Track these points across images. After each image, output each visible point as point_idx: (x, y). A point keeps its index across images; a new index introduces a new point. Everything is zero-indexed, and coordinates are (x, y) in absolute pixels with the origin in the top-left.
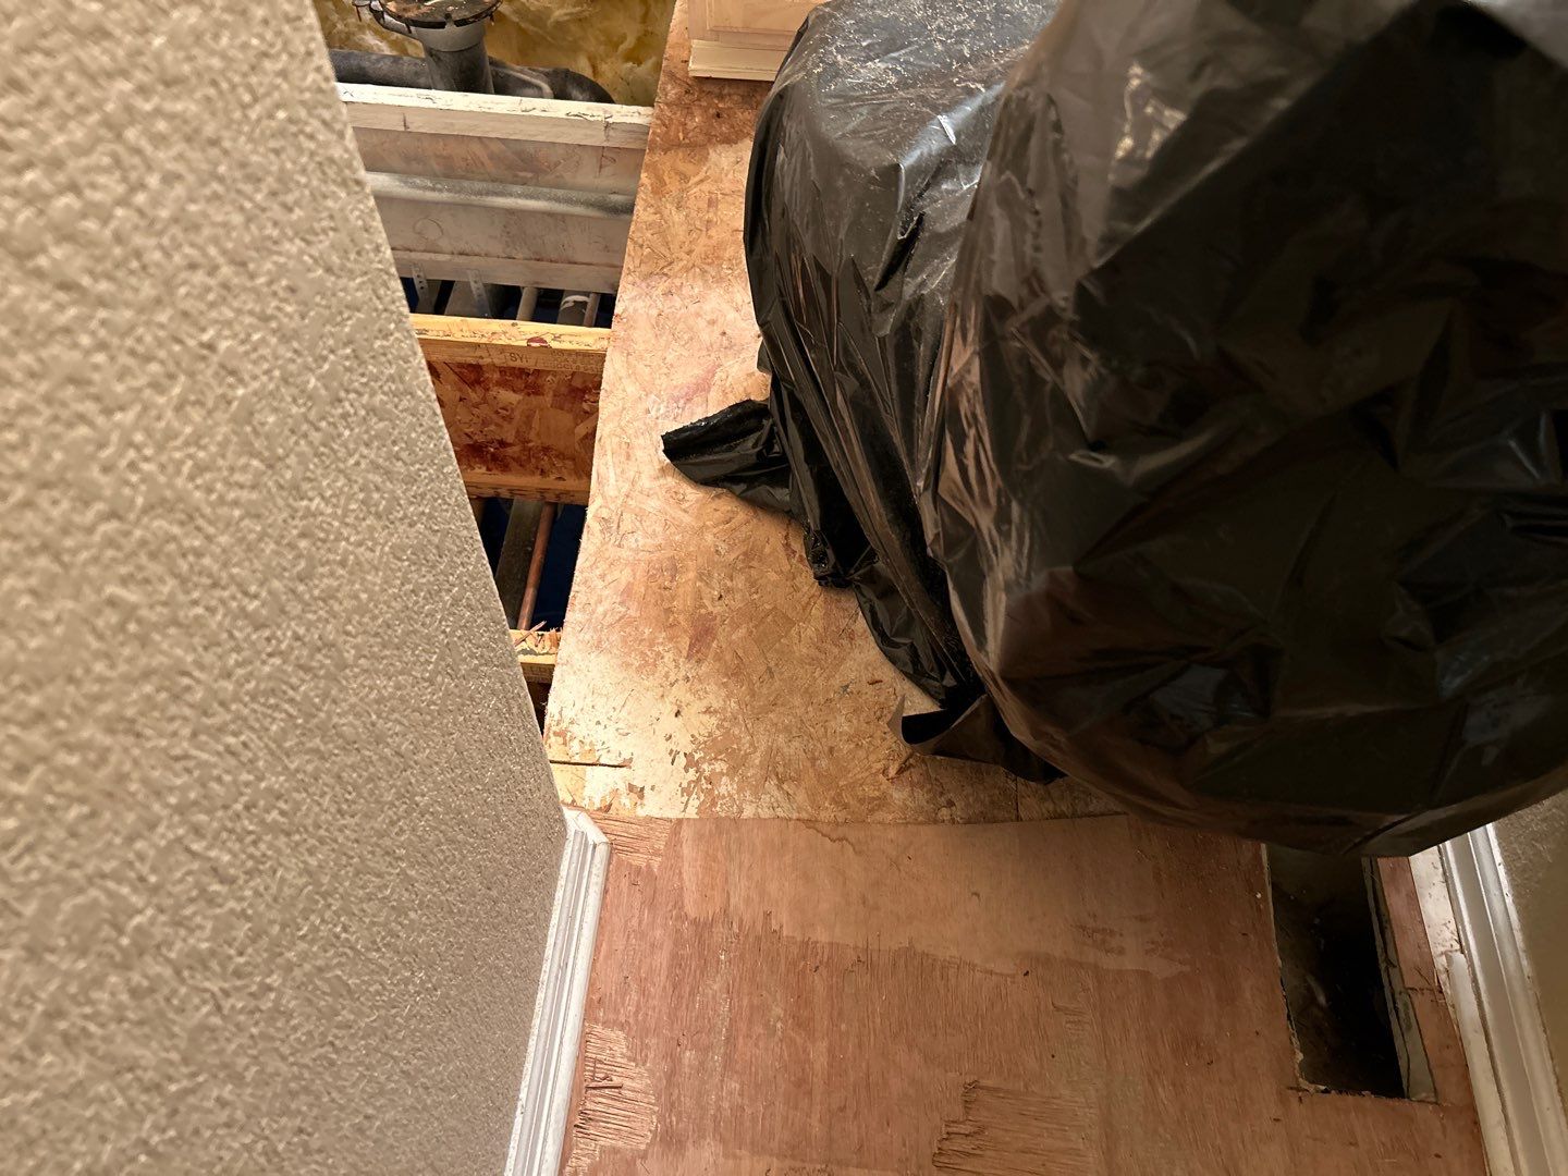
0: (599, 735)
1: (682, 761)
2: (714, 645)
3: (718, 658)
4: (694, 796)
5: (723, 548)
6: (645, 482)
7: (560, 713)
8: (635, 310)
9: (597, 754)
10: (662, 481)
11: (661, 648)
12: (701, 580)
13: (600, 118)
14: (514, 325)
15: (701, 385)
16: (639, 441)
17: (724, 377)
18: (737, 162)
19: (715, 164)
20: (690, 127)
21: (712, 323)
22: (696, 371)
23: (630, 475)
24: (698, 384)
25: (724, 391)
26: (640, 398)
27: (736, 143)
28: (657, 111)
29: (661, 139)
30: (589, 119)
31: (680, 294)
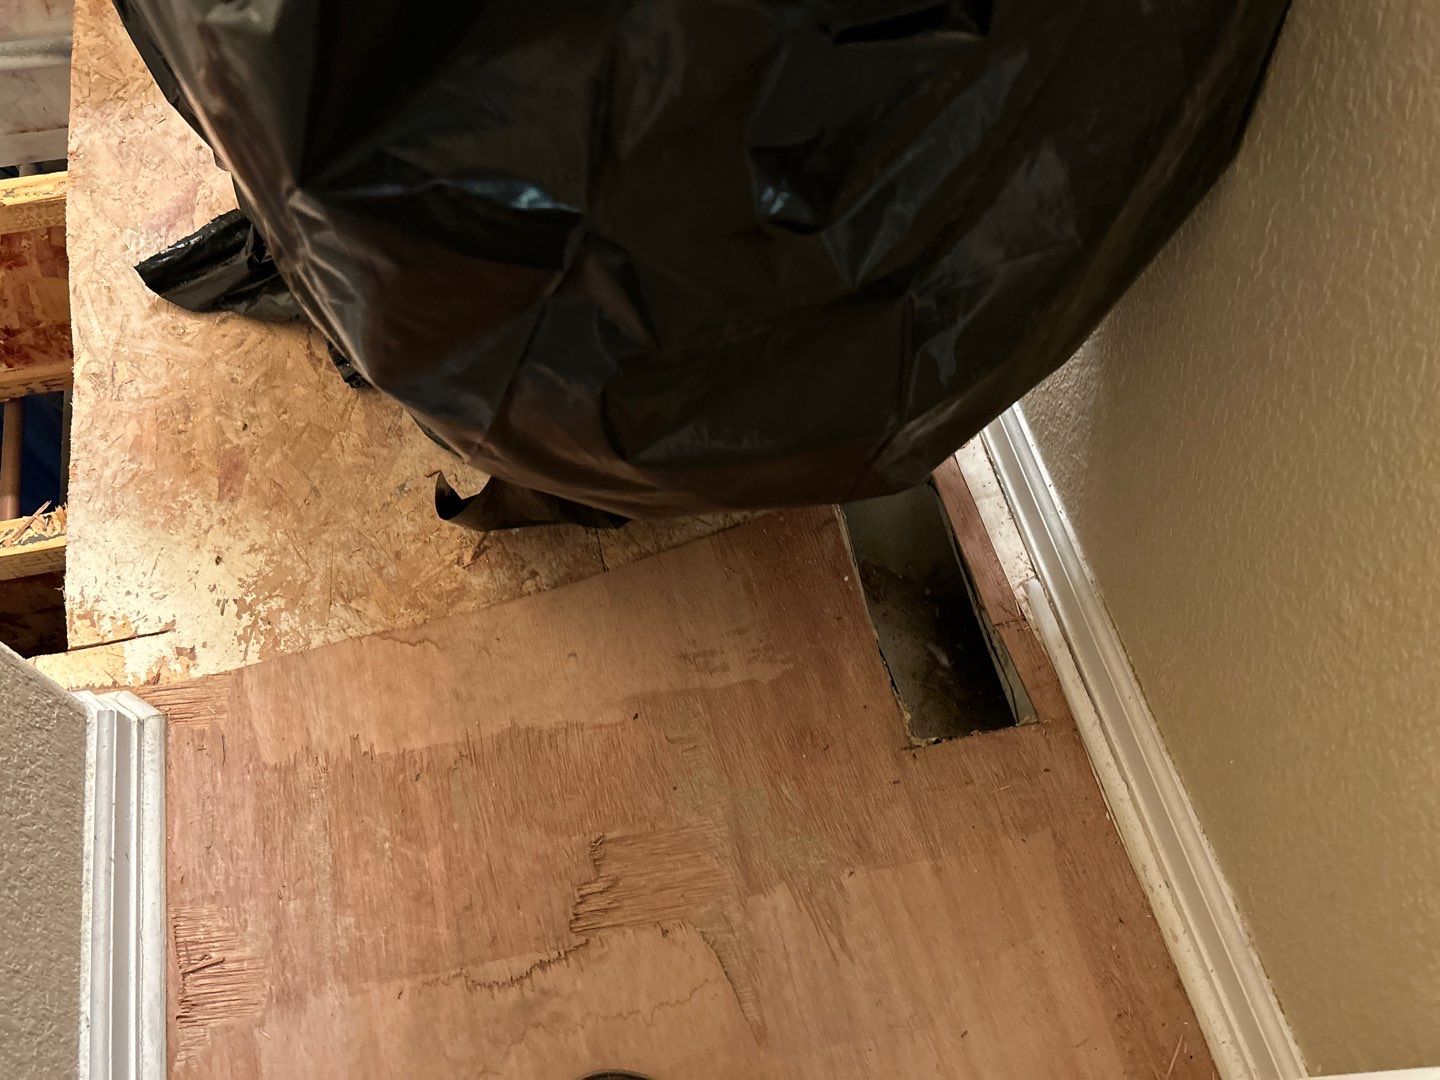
0: (133, 605)
1: (232, 608)
2: (247, 478)
3: (254, 491)
4: (253, 641)
5: (238, 373)
6: (136, 324)
7: (82, 594)
8: (92, 143)
9: (133, 626)
10: (156, 319)
11: (186, 497)
12: (221, 414)
15: (183, 208)
16: (122, 281)
17: (208, 193)
21: (185, 139)
22: (174, 193)
23: (116, 320)
24: (179, 207)
25: (210, 208)
26: (114, 236)
31: (141, 116)
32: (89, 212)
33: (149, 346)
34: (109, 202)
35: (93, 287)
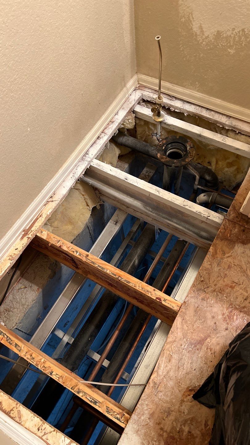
6: (172, 374)
13: (206, 216)
14: (154, 290)
15: (201, 342)
16: (175, 356)
17: (209, 342)
18: (243, 253)
19: (236, 251)
20: (233, 232)
21: (213, 317)
22: (201, 335)
23: (168, 368)
24: (200, 341)
25: (207, 347)
26: (181, 339)
27: (246, 244)
28: (224, 222)
29: (222, 235)
30: (202, 215)
31: (207, 301)
32: (179, 326)
33: (171, 384)
34: (185, 326)
35: (168, 352)
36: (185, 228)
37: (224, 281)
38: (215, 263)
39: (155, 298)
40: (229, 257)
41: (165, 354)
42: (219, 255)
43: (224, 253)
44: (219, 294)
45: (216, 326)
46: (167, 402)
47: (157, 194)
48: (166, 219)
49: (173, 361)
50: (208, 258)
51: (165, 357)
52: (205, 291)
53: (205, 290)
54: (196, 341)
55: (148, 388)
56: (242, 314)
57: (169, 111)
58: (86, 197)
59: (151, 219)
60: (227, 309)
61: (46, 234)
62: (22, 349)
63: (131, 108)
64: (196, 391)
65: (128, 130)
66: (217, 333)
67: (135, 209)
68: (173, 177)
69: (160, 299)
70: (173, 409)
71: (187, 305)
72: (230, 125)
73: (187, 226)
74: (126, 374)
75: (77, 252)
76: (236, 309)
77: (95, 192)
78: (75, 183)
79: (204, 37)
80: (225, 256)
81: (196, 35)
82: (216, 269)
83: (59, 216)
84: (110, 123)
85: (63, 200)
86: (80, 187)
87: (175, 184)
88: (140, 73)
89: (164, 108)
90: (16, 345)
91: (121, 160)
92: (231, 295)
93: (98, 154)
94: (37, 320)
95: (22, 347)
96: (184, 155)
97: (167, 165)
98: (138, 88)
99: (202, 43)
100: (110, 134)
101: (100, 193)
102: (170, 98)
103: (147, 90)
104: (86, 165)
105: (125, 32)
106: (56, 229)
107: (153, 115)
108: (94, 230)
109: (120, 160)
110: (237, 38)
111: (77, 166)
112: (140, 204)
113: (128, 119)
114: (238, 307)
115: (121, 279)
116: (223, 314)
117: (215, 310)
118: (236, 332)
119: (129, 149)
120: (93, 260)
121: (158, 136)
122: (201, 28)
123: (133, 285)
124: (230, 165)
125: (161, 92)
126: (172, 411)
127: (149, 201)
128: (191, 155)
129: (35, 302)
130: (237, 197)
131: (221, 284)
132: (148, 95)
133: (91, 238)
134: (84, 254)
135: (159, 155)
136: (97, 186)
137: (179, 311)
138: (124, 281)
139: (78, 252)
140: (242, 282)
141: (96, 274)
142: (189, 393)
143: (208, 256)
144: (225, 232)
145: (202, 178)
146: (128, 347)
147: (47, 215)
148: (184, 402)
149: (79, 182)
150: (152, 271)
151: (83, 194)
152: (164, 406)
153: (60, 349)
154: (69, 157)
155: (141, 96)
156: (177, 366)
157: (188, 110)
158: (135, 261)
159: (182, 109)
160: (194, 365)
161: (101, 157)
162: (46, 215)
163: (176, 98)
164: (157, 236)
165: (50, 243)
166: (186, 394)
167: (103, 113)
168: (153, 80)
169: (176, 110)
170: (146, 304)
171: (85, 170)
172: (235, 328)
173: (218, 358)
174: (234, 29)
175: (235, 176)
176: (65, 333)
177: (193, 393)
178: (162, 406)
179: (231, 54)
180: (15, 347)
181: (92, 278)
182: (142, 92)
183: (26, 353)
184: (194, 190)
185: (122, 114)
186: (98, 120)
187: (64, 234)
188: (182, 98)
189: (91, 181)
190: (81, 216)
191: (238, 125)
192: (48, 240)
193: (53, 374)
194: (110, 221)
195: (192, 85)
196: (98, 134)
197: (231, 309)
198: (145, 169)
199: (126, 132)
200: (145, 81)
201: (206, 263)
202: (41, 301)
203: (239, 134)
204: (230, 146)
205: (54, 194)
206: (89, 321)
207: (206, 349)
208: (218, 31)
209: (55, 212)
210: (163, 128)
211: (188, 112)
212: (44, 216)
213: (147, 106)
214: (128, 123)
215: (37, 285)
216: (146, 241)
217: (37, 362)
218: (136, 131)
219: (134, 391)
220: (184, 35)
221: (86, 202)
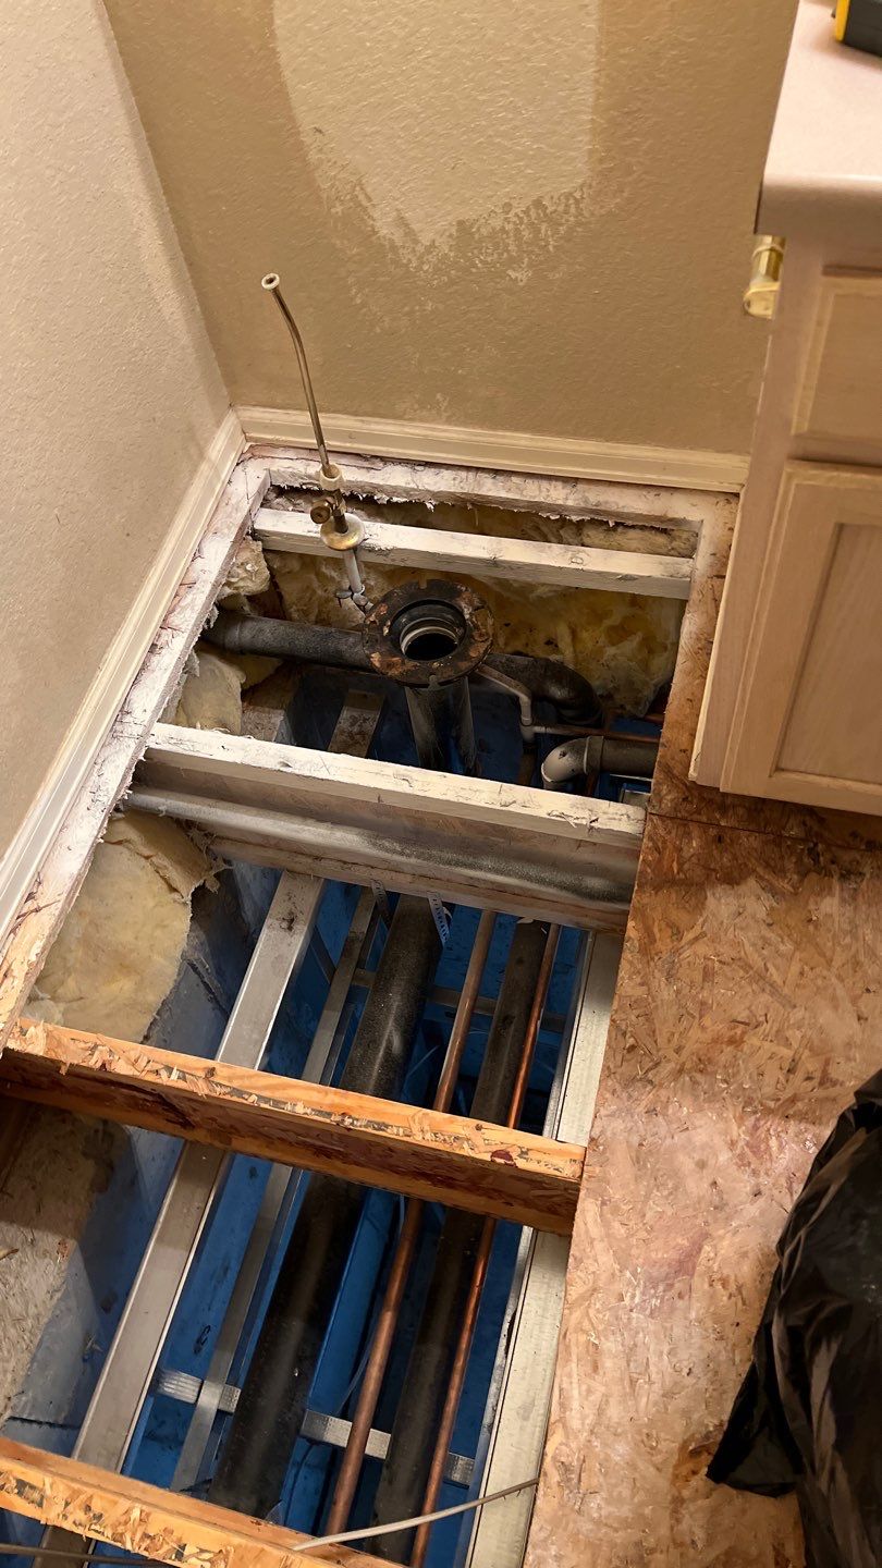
8: (614, 1134)
13: (584, 822)
14: (479, 1128)
15: (685, 1265)
16: (609, 1344)
17: (712, 1255)
18: (740, 914)
19: (714, 915)
20: (686, 854)
21: (702, 1165)
22: (679, 1241)
23: (596, 1397)
24: (680, 1262)
25: (711, 1277)
26: (613, 1275)
27: (738, 884)
28: (649, 828)
29: (653, 871)
30: (572, 821)
31: (665, 1115)
32: (595, 1231)
33: (621, 1451)
34: (616, 1225)
35: (583, 1338)
36: (530, 879)
37: (703, 1028)
38: (657, 974)
39: (487, 1157)
40: (696, 939)
41: (574, 1350)
42: (664, 944)
43: (678, 933)
44: (699, 1077)
45: (720, 1193)
46: (626, 1524)
47: (403, 788)
48: (457, 864)
49: (608, 1363)
50: (631, 963)
51: (574, 1358)
52: (651, 1082)
53: (650, 1075)
54: (666, 1268)
55: (545, 1495)
56: (793, 1126)
57: (371, 505)
58: (161, 860)
59: (409, 878)
60: (741, 1120)
61: (42, 1035)
62: (48, 1492)
63: (244, 525)
64: (715, 1449)
65: (252, 598)
66: (728, 1219)
67: (346, 859)
68: (445, 717)
69: (508, 1153)
70: (651, 1542)
71: (605, 1149)
72: (583, 505)
73: (533, 871)
74: (462, 1461)
75: (169, 1069)
76: (769, 1112)
77: (187, 838)
78: (105, 825)
79: (420, 249)
80: (683, 942)
81: (394, 248)
82: (666, 993)
83: (76, 954)
84: (182, 592)
85: (77, 894)
86: (127, 831)
87: (457, 738)
88: (242, 405)
89: (352, 499)
90: (21, 1484)
91: (256, 704)
92: (738, 1072)
93: (165, 706)
94: (84, 1360)
95: (47, 1487)
96: (461, 639)
97: (412, 686)
98: (249, 455)
99: (419, 268)
100: (190, 627)
101: (208, 835)
102: (366, 464)
103: (280, 453)
104: (130, 752)
105: (155, 286)
106: (75, 1005)
107: (324, 532)
108: (219, 972)
109: (250, 704)
110: (526, 233)
111: (100, 761)
112: (356, 838)
113: (242, 564)
114: (772, 1104)
115: (352, 1124)
116: (733, 1144)
117: (700, 1137)
118: (792, 1195)
119: (275, 659)
120: (235, 1084)
121: (358, 596)
122: (401, 221)
123: (401, 1130)
124: (619, 633)
125: (330, 451)
126: (652, 1551)
127: (384, 819)
128: (481, 635)
129: (63, 1294)
130: (666, 733)
131: (696, 1039)
132: (290, 470)
133: (215, 1000)
134: (197, 1069)
135: (376, 659)
136: (190, 814)
137: (581, 1177)
138: (366, 1126)
139: (176, 1070)
140: (763, 1013)
141: (261, 1129)
142: (690, 1466)
143: (627, 955)
144: (660, 861)
145: (538, 698)
146: (440, 1362)
147: (29, 965)
148: (685, 1506)
149: (120, 815)
150: (456, 1060)
151: (147, 852)
152: (619, 1541)
153: (196, 1449)
154: (61, 738)
155: (265, 479)
156: (627, 1378)
157: (434, 488)
158: (390, 1042)
159: (413, 489)
160: (683, 1355)
161: (180, 710)
162: (25, 964)
163: (385, 460)
164: (444, 932)
165: (65, 1064)
166: (684, 1470)
167: (150, 563)
168: (294, 418)
169: (395, 499)
170: (465, 1184)
171: (133, 770)
172: (783, 1181)
173: (757, 1305)
174: (507, 207)
175: (645, 667)
176: (202, 1377)
177: (706, 1459)
178: (613, 1545)
179: (521, 284)
180: (20, 1493)
181: (251, 1146)
182: (267, 463)
183: (67, 1504)
184: (525, 743)
185: (217, 552)
186: (137, 589)
187: (108, 1016)
188: (405, 454)
189: (162, 800)
190: (158, 933)
191: (606, 502)
192: (52, 1055)
193: (186, 1553)
194: (268, 922)
195: (424, 408)
196: (149, 635)
197: (753, 1118)
198: (345, 714)
199: (247, 608)
200: (266, 427)
201: (628, 982)
202: (84, 1283)
203: (620, 529)
204: (600, 573)
205: (40, 883)
206: (279, 1308)
207: (706, 1286)
208: (460, 223)
209: (56, 947)
210: (369, 567)
211: (434, 495)
212: (19, 971)
213: (295, 505)
214: (245, 575)
215: (53, 1228)
216: (409, 959)
217: (114, 1527)
218: (280, 597)
219: (504, 1516)
220: (354, 255)
221: (163, 878)
